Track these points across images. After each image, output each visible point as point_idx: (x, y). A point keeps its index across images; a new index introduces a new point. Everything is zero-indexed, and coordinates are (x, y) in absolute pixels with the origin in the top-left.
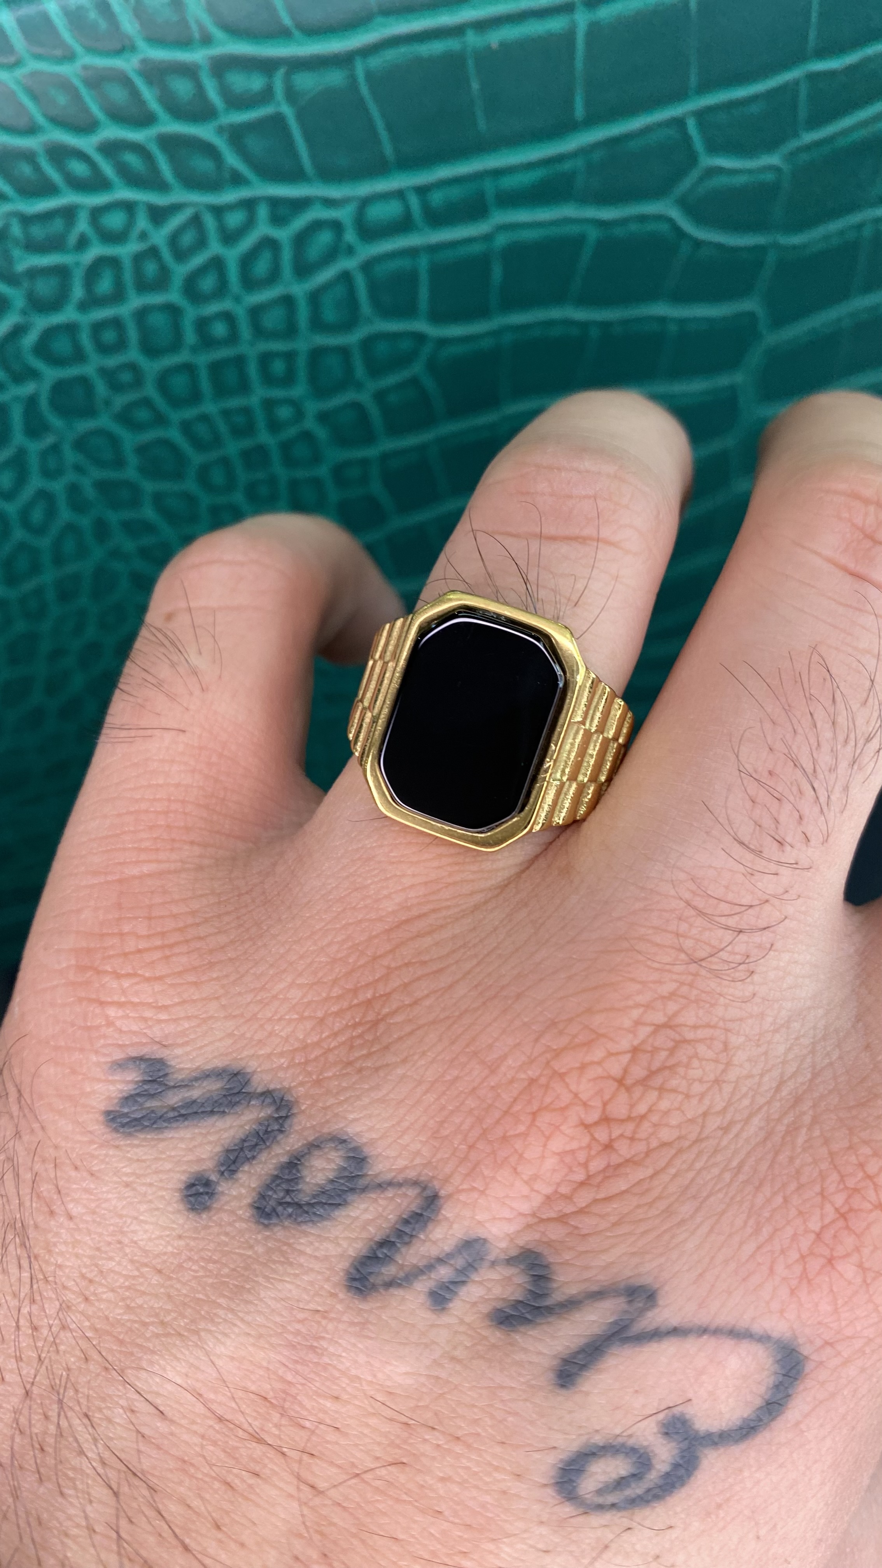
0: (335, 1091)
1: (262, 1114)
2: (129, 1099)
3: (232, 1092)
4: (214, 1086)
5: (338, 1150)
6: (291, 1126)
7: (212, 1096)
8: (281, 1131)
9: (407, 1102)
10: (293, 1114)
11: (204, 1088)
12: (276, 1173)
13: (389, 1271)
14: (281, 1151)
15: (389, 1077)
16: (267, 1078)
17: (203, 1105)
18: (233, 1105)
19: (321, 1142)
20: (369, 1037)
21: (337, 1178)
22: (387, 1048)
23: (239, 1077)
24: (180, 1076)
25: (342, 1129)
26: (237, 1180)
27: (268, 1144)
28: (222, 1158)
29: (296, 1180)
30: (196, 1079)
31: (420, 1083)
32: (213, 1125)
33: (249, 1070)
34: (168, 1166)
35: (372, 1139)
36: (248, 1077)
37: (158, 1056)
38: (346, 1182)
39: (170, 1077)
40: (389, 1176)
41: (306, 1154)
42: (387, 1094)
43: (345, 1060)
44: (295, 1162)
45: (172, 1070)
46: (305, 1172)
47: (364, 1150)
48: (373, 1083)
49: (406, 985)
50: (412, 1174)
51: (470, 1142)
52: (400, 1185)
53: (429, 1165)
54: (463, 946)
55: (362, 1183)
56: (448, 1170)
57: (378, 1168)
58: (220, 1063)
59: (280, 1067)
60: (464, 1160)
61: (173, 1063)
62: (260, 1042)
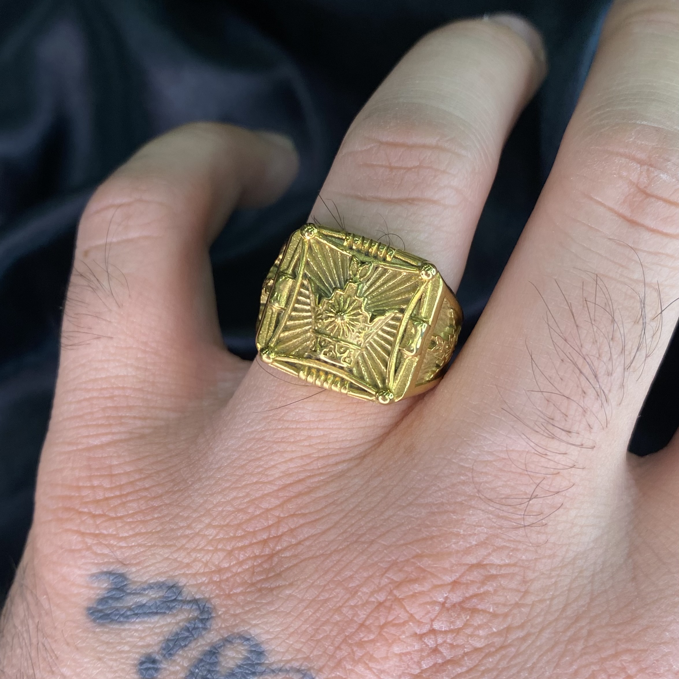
0: (242, 604)
1: (191, 616)
2: (102, 600)
3: (170, 599)
5: (245, 645)
6: (211, 625)
7: (156, 602)
8: (205, 629)
9: (292, 613)
10: (212, 617)
11: (150, 596)
12: (201, 657)
14: (204, 643)
15: (280, 596)
16: (194, 590)
17: (150, 607)
18: (170, 609)
19: (232, 639)
20: (266, 566)
21: (242, 664)
22: (279, 575)
23: (174, 589)
24: (133, 587)
25: (246, 631)
26: (174, 661)
27: (195, 636)
28: (164, 645)
29: (215, 664)
31: (302, 600)
32: (158, 622)
33: (180, 584)
34: (126, 648)
35: (267, 639)
36: (180, 589)
37: (119, 572)
38: (250, 667)
39: (128, 587)
40: (280, 665)
41: (221, 646)
42: (279, 608)
43: (249, 581)
44: (214, 651)
45: (129, 582)
46: (221, 659)
47: (262, 646)
48: (269, 599)
49: (292, 531)
50: (296, 665)
51: (337, 644)
52: (287, 671)
53: (307, 659)
54: (333, 503)
55: (260, 669)
56: (321, 664)
57: (272, 659)
58: (162, 579)
59: (202, 584)
60: (332, 657)
61: (130, 577)
62: (188, 565)
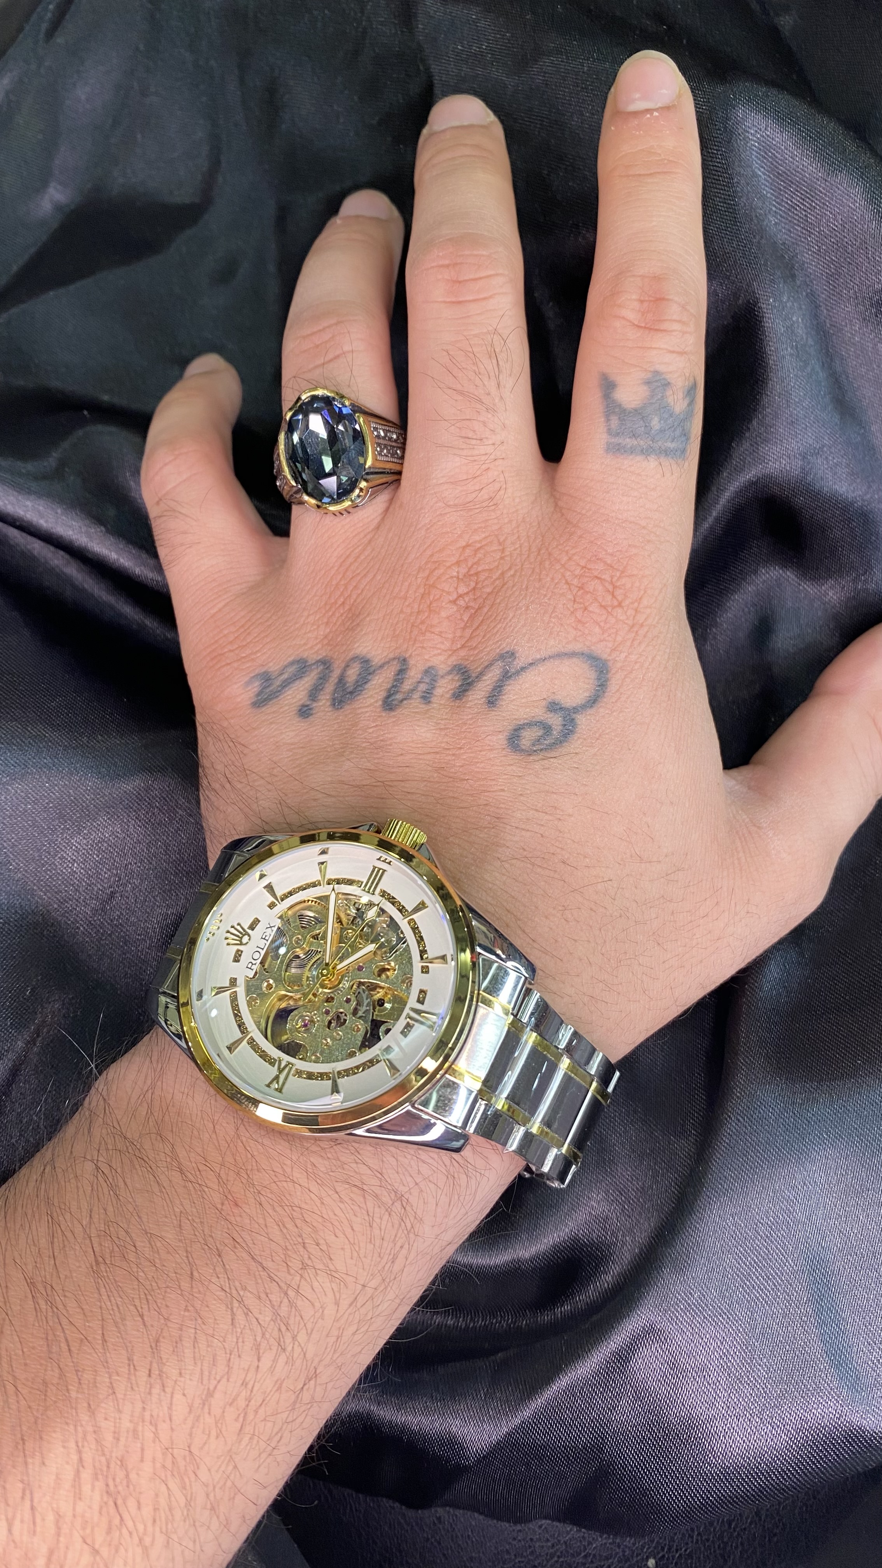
0: (345, 644)
1: (319, 670)
2: (258, 695)
3: (301, 668)
4: (292, 669)
5: (356, 663)
6: (333, 667)
7: (293, 674)
8: (329, 671)
9: (376, 629)
10: (331, 662)
11: (288, 673)
12: (335, 687)
13: (399, 696)
14: (333, 679)
15: (364, 624)
16: (315, 656)
17: (291, 679)
18: (304, 672)
19: (349, 664)
20: (349, 615)
21: (360, 674)
22: (359, 615)
23: (301, 661)
24: (275, 674)
25: (354, 654)
26: (320, 699)
27: (326, 679)
28: (309, 695)
29: (345, 684)
30: (283, 670)
31: (378, 620)
32: (299, 685)
34: (287, 708)
35: (368, 651)
36: (305, 657)
37: (263, 671)
38: (365, 673)
39: (272, 676)
40: (383, 661)
41: (344, 672)
42: (367, 631)
44: (341, 677)
45: (271, 673)
46: (347, 679)
47: (367, 657)
48: (359, 629)
49: (356, 587)
50: (391, 656)
51: (409, 630)
52: (388, 662)
53: (397, 648)
54: (372, 558)
55: (372, 669)
56: (405, 646)
57: (376, 660)
58: (291, 659)
59: (318, 650)
60: (410, 638)
61: (271, 670)
62: (305, 644)
